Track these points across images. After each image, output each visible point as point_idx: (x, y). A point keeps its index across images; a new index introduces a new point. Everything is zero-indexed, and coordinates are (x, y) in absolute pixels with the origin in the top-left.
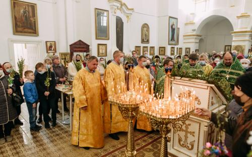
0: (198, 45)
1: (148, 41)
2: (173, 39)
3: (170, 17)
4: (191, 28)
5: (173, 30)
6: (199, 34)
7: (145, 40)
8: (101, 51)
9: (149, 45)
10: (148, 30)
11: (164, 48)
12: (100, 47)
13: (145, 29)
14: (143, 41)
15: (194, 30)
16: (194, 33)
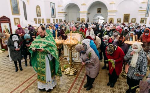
0: (65, 17)
1: (40, 16)
2: (53, 14)
3: (51, 3)
4: (61, 8)
5: (53, 10)
6: (65, 12)
7: (39, 15)
8: (16, 22)
9: (41, 18)
10: (40, 9)
11: (49, 19)
12: (16, 20)
13: (38, 9)
14: (38, 16)
15: (63, 10)
16: (63, 11)
